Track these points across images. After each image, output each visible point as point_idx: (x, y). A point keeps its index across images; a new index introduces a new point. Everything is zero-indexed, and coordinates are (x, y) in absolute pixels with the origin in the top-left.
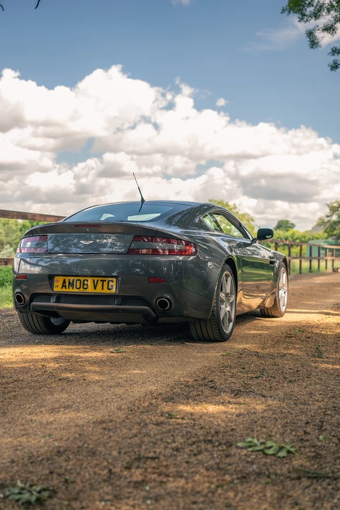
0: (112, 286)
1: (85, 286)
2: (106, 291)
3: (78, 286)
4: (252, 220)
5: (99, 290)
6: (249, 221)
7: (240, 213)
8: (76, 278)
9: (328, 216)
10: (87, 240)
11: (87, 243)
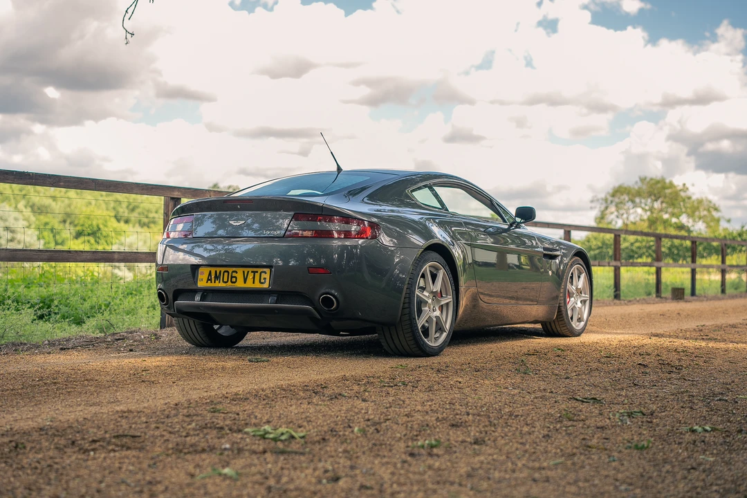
0: (265, 279)
1: (234, 280)
2: (257, 285)
3: (225, 280)
4: (716, 209)
5: (249, 285)
6: (709, 211)
7: (694, 198)
8: (223, 269)
10: (237, 220)
11: (238, 224)
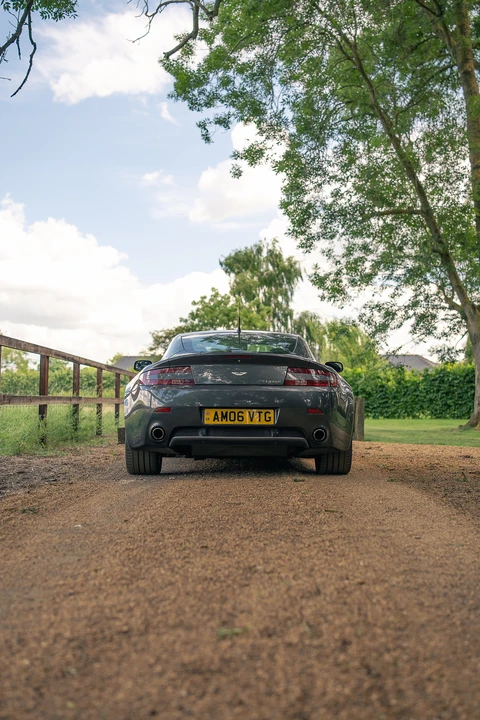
0: (270, 417)
1: (240, 419)
2: (263, 422)
3: (232, 418)
5: (256, 422)
8: (229, 411)
9: (151, 349)
10: (240, 371)
11: (240, 375)
